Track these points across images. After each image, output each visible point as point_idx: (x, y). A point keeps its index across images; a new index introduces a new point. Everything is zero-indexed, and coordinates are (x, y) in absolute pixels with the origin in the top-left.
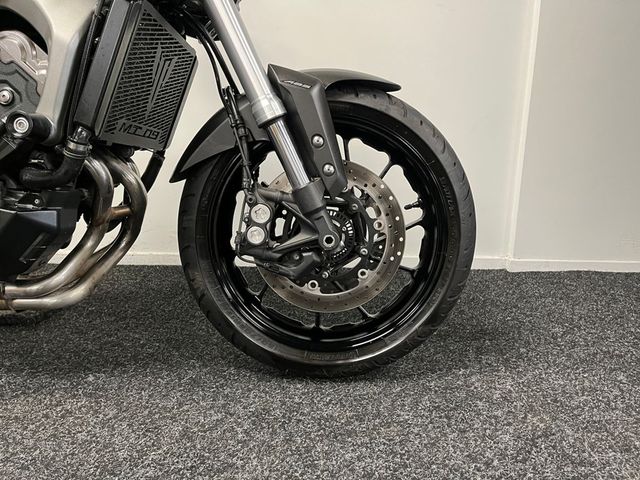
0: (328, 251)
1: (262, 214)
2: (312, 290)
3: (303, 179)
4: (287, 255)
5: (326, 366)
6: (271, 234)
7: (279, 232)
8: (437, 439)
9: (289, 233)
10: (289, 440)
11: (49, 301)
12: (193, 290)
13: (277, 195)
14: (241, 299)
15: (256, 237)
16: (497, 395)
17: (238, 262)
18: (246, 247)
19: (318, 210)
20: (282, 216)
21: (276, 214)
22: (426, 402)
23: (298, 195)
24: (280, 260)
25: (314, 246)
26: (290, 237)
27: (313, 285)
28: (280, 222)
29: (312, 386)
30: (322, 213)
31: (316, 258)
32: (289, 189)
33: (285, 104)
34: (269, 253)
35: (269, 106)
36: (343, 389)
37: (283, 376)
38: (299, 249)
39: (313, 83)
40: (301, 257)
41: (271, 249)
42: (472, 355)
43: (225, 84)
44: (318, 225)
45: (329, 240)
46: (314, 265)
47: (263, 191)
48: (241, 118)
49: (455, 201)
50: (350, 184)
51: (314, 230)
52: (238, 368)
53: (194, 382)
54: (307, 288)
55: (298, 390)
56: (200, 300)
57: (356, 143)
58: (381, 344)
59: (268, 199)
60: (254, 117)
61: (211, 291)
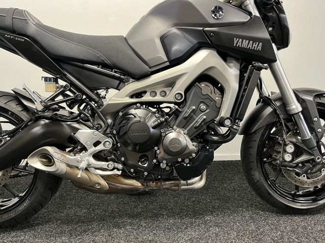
1: (291, 148)
13: (294, 141)
27: (304, 176)
30: (316, 148)
31: (311, 166)
33: (303, 105)
34: (291, 164)
44: (315, 152)
45: (318, 158)
54: (301, 177)
59: (291, 142)
60: (289, 111)
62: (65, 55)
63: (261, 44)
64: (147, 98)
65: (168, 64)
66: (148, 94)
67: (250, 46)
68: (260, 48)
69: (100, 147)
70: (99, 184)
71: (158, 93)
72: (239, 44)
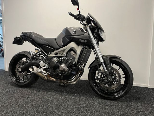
0: (109, 80)
1: (100, 74)
2: (107, 86)
3: (106, 70)
4: (103, 80)
5: (108, 98)
6: (101, 77)
7: (102, 77)
8: (124, 110)
9: (104, 77)
10: (102, 106)
11: (72, 83)
12: (90, 84)
13: (102, 72)
14: (96, 86)
15: (99, 77)
16: (136, 106)
17: (96, 81)
18: (97, 79)
19: (108, 74)
20: (103, 74)
21: (102, 74)
22: (124, 105)
23: (105, 72)
24: (102, 81)
25: (107, 79)
26: (104, 78)
27: (107, 85)
28: (103, 75)
29: (106, 100)
30: (108, 75)
31: (107, 81)
32: (104, 71)
33: (104, 60)
34: (101, 80)
35: (102, 60)
36: (111, 101)
37: (102, 98)
38: (105, 80)
39: (108, 57)
40: (105, 81)
41: (101, 79)
42: (134, 100)
43: (96, 56)
44: (108, 76)
45: (109, 79)
46: (107, 82)
47: (100, 71)
48: (98, 61)
49: (129, 75)
50: (113, 71)
51: (107, 77)
52: (95, 96)
53: (89, 97)
54: (106, 85)
55: (104, 101)
56: (91, 85)
57: (114, 65)
58: (117, 95)
59: (101, 72)
60: (100, 62)
61: (92, 84)
62: (40, 43)
63: (87, 41)
64: (58, 55)
65: (63, 46)
66: (59, 54)
67: (84, 41)
68: (87, 42)
69: (45, 67)
70: (45, 78)
71: (61, 54)
72: (80, 41)
